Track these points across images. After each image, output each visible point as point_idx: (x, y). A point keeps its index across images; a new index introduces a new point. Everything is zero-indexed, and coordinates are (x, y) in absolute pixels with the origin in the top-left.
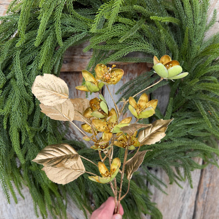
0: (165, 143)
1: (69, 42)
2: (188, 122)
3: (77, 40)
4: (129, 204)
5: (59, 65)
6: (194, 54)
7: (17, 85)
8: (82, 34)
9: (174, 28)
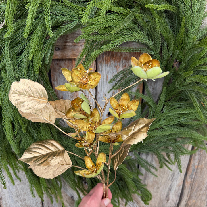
0: (157, 131)
1: (60, 32)
2: (180, 111)
3: (68, 29)
4: (120, 185)
5: (50, 55)
6: (190, 43)
7: (7, 77)
8: (73, 23)
9: (170, 15)
